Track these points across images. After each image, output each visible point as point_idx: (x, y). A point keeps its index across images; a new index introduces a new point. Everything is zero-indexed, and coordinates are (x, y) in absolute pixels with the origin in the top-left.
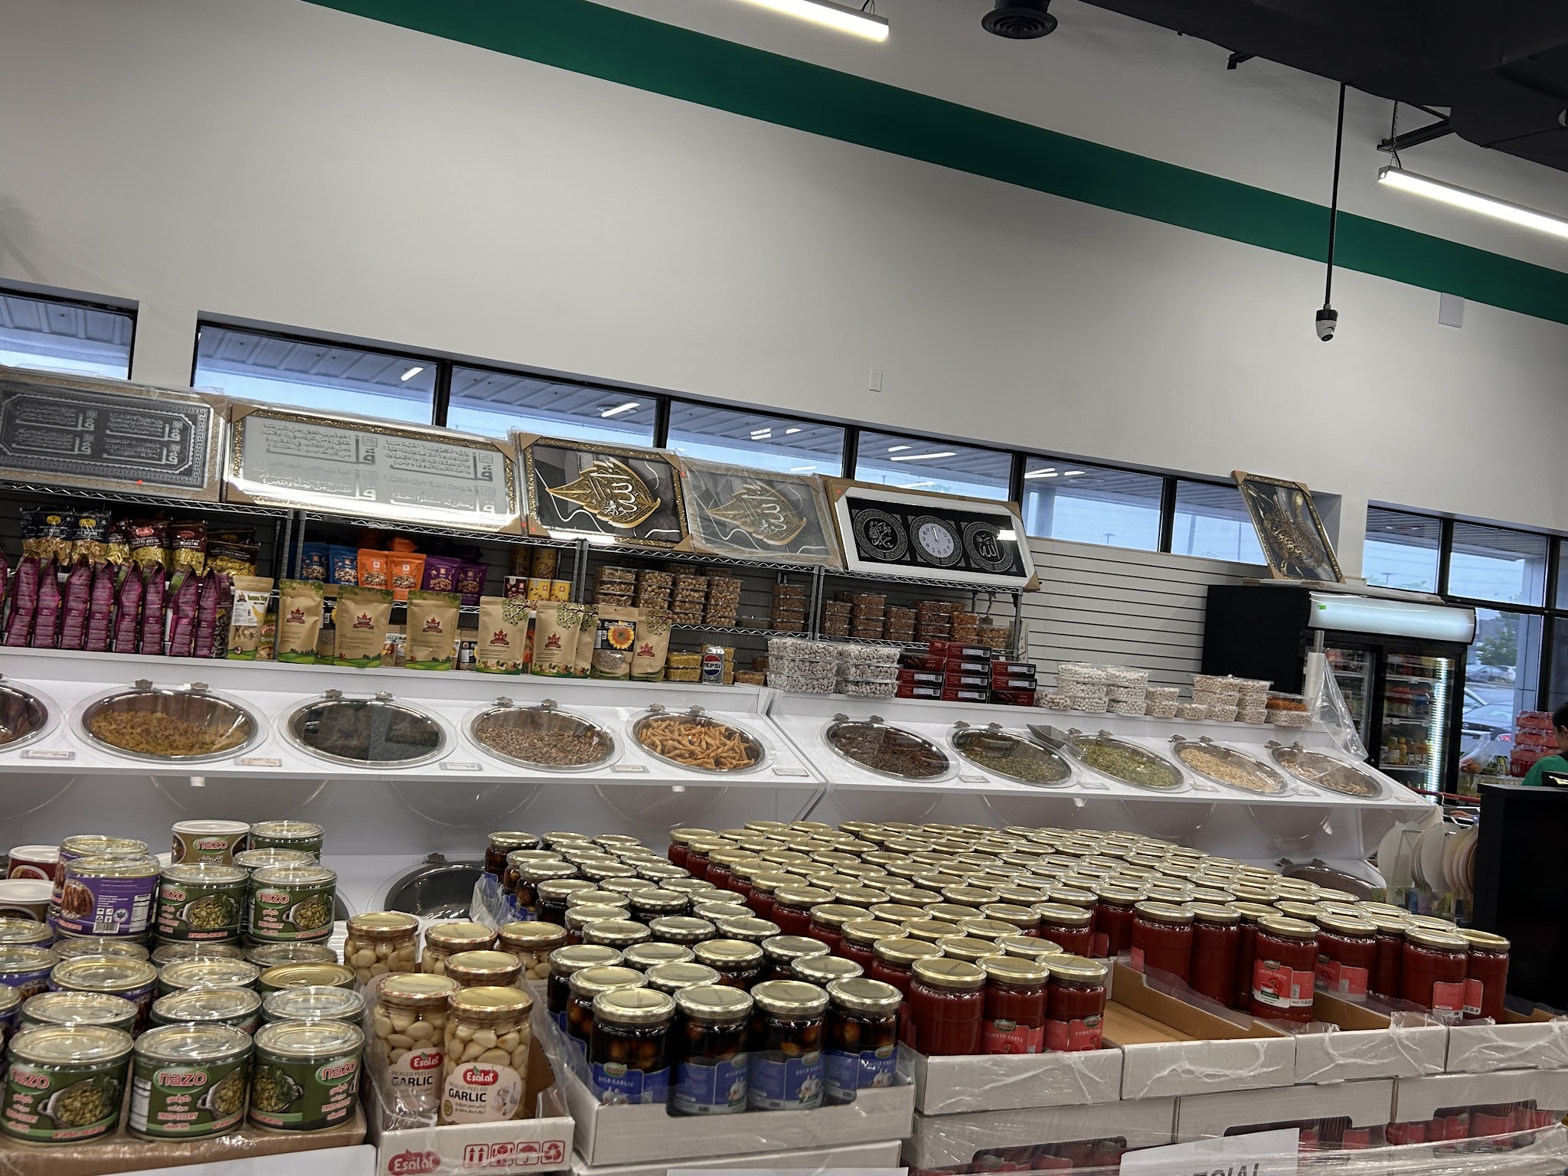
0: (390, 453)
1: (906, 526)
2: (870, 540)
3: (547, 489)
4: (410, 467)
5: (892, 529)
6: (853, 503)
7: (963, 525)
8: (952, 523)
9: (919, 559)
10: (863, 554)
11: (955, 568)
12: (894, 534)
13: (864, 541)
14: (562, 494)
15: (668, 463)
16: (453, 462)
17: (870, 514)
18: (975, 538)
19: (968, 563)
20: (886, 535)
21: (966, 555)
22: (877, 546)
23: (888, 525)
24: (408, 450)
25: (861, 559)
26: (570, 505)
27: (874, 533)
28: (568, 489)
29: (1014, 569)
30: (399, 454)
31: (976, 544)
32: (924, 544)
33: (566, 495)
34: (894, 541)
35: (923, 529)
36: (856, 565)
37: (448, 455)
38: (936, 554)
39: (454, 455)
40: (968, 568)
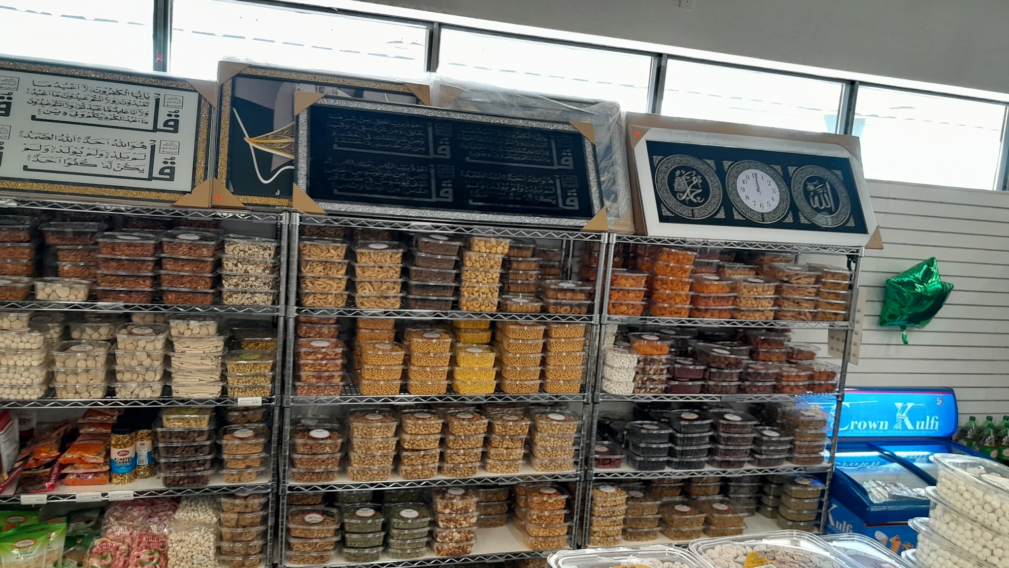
0: (35, 98)
1: (721, 174)
2: (674, 193)
3: (247, 138)
4: (60, 117)
5: (703, 178)
6: (654, 148)
7: (791, 169)
8: (778, 168)
9: (737, 216)
10: (666, 213)
11: (780, 225)
12: (705, 186)
13: (667, 196)
14: (266, 145)
15: (415, 96)
16: (125, 108)
17: (677, 160)
18: (805, 186)
19: (796, 218)
20: (696, 187)
21: (794, 209)
22: (683, 202)
23: (698, 173)
24: (61, 92)
25: (663, 219)
26: (274, 159)
27: (680, 183)
28: (275, 137)
29: (851, 224)
30: (49, 99)
31: (807, 193)
32: (742, 196)
33: (271, 146)
34: (705, 194)
35: (742, 176)
36: (656, 229)
37: (118, 98)
38: (757, 209)
39: (128, 98)
40: (796, 225)
